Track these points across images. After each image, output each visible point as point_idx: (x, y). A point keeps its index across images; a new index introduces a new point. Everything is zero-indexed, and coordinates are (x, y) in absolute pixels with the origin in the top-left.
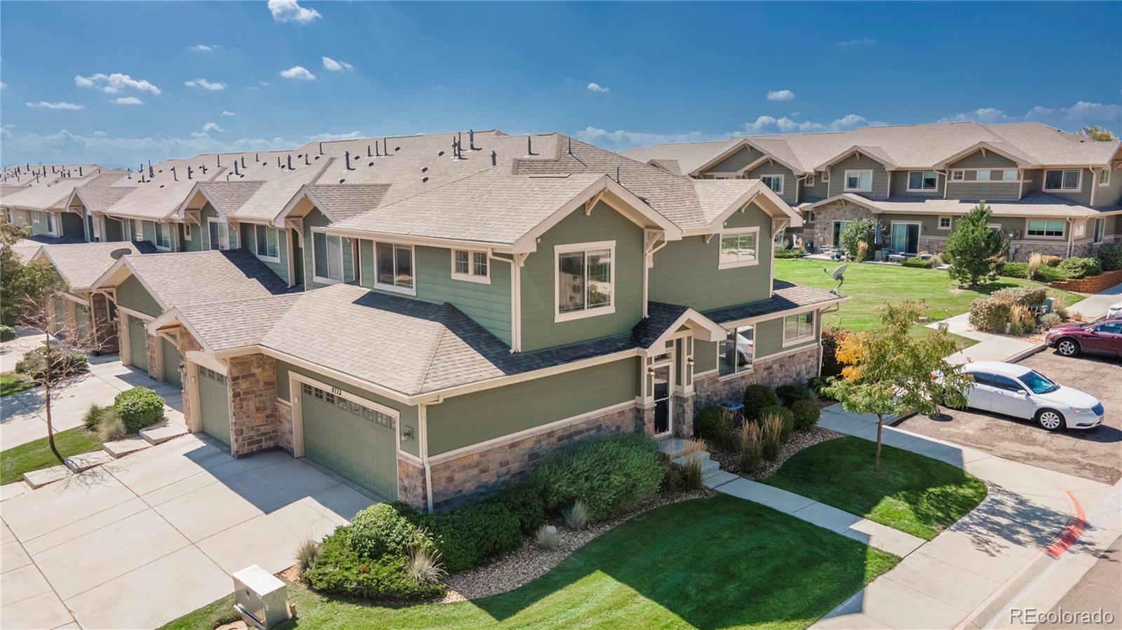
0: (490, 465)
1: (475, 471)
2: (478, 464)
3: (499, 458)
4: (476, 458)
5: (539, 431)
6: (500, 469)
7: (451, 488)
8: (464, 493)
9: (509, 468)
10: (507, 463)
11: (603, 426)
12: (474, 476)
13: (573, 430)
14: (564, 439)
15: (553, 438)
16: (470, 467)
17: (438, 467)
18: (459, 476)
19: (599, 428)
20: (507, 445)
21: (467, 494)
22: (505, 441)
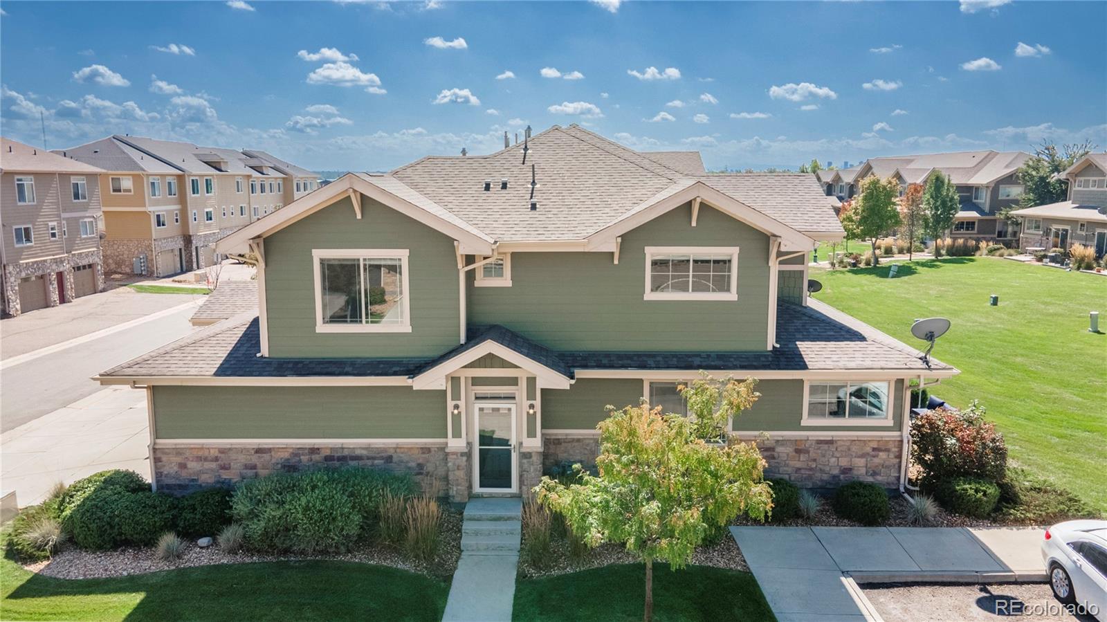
0: (232, 464)
1: (214, 465)
2: (216, 459)
3: (242, 459)
4: (214, 453)
5: (297, 444)
6: (245, 471)
7: (184, 474)
8: (199, 482)
9: (256, 473)
10: (254, 467)
11: (395, 459)
12: (212, 470)
13: (346, 453)
14: (334, 460)
15: (318, 456)
16: (206, 459)
17: (167, 450)
18: (193, 466)
19: (389, 459)
20: (254, 449)
21: (203, 485)
22: (249, 444)
